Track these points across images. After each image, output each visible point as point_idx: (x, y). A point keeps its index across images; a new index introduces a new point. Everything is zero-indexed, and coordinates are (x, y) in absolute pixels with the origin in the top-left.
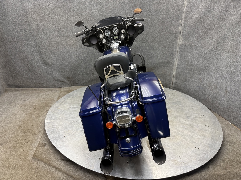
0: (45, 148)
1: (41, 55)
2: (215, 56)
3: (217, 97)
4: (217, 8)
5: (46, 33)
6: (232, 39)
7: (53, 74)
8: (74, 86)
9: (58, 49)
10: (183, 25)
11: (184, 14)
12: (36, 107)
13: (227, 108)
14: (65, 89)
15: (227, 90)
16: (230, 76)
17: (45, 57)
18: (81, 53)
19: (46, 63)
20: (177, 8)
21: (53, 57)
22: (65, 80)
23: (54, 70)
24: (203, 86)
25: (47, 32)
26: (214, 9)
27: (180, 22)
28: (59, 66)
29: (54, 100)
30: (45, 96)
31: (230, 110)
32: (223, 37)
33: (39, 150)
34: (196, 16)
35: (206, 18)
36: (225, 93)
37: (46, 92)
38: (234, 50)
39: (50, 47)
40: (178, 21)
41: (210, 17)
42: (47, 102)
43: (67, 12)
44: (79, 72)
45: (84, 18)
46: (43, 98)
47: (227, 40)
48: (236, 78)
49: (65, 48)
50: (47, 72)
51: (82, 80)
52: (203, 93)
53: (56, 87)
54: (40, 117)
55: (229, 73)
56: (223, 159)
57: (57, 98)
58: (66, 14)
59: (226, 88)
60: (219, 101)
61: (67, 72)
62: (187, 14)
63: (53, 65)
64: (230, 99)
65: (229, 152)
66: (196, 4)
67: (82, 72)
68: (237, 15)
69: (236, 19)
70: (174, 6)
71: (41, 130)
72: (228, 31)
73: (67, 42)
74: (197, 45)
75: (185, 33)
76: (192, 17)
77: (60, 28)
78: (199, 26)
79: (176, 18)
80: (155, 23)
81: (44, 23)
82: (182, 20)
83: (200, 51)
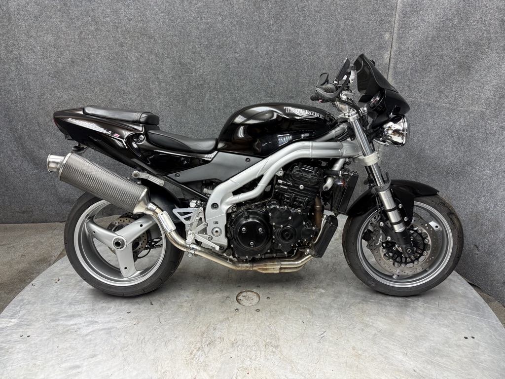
5: (26, 82)
7: (57, 186)
10: (395, 46)
17: (30, 144)
25: (29, 79)
29: (49, 260)
30: (30, 249)
37: (37, 236)
40: (381, 37)
41: (473, 18)
42: (28, 266)
46: (22, 256)
50: (41, 183)
57: (58, 252)
74: (436, 102)
75: (402, 68)
76: (419, 24)
77: (63, 67)
78: (441, 47)
79: (375, 29)
80: (319, 45)
81: (19, 53)
82: (392, 33)
83: (445, 119)
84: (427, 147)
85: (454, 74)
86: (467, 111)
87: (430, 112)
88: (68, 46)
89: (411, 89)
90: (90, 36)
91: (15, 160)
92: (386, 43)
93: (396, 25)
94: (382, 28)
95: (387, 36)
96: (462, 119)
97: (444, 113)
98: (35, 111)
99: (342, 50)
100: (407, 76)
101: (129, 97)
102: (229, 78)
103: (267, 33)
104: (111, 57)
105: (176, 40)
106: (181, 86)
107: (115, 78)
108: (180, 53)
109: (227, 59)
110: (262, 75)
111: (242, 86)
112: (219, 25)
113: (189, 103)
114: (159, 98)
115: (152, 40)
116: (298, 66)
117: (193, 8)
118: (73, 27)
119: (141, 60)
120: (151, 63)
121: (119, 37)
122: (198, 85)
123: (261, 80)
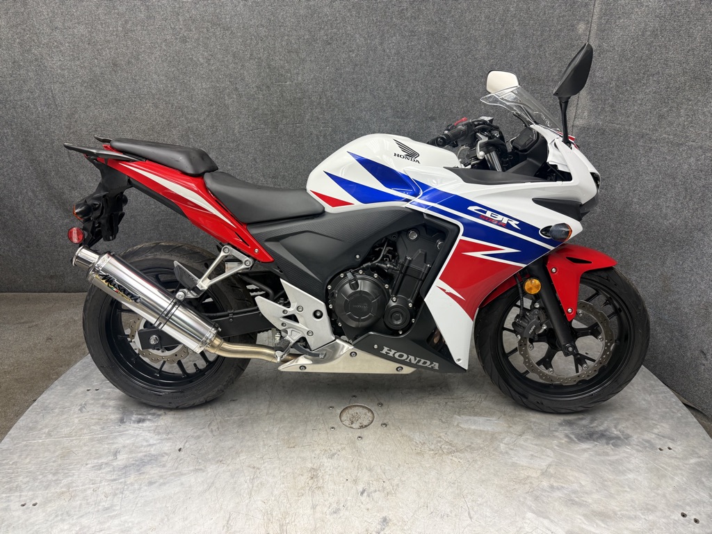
1: (42, 175)
17: (58, 183)
40: (573, 28)
74: (653, 131)
75: (602, 78)
76: (633, 9)
77: (102, 73)
78: (665, 47)
79: (564, 16)
80: (476, 41)
81: (40, 53)
82: (589, 23)
83: (666, 158)
84: (635, 200)
85: (684, 90)
86: (701, 148)
87: (644, 147)
88: (108, 42)
89: (615, 111)
90: (139, 28)
91: (39, 204)
92: (579, 39)
93: (597, 10)
94: (574, 15)
95: (581, 27)
96: (692, 159)
97: (665, 150)
98: (64, 136)
99: (512, 48)
100: (610, 90)
101: (196, 117)
102: (340, 89)
103: (398, 22)
104: (169, 58)
105: (263, 31)
106: (270, 100)
107: (175, 89)
108: (268, 53)
109: (338, 61)
110: (389, 84)
111: (359, 102)
112: (326, 10)
113: (281, 126)
114: (238, 117)
115: (228, 33)
116: (443, 71)
118: (115, 13)
119: (212, 62)
120: (227, 67)
121: (180, 28)
122: (294, 99)
123: (387, 92)
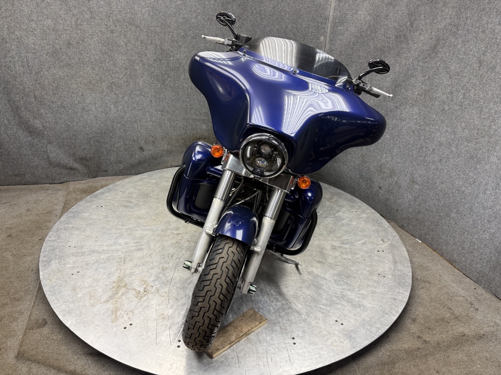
0: (46, 330)
1: (15, 110)
2: (391, 111)
3: (394, 191)
4: (393, 16)
5: (25, 59)
6: (423, 79)
7: (49, 151)
8: (97, 178)
9: (57, 96)
10: (328, 46)
11: (329, 25)
12: (13, 233)
13: (413, 213)
14: (78, 186)
15: (413, 178)
16: (420, 152)
17: (26, 115)
18: (111, 104)
19: (28, 127)
20: (315, 11)
21: (46, 113)
22: (76, 165)
23: (50, 142)
24: (368, 169)
25: (28, 57)
26: (388, 18)
27: (322, 40)
28: (62, 133)
29: (54, 212)
30: (32, 205)
31: (420, 216)
32: (405, 75)
33: (32, 338)
34: (353, 29)
35: (373, 35)
36: (409, 183)
37: (34, 195)
38: (425, 102)
39: (38, 90)
40: (318, 38)
41: (379, 33)
42: (38, 217)
43: (75, 12)
44: (109, 145)
45: (117, 26)
46: (28, 210)
47: (413, 80)
48: (430, 155)
49: (74, 94)
50: (34, 149)
51: (116, 163)
52: (367, 184)
53: (57, 182)
54: (25, 255)
55: (417, 145)
56: (413, 317)
57: (60, 207)
58: (73, 15)
59: (413, 174)
60: (399, 199)
61: (80, 146)
62: (335, 25)
63: (46, 132)
64: (420, 197)
65: (423, 301)
66: (352, 4)
67: (114, 145)
68: (432, 32)
69: (429, 41)
70: (308, 7)
71: (31, 289)
72: (416, 63)
73: (78, 80)
76: (344, 32)
77: (60, 48)
79: (314, 32)
81: (20, 34)
82: (325, 36)
92: (321, 43)
93: (329, 31)
94: (319, 32)
95: (322, 38)
98: (32, 85)
104: (103, 42)
106: (161, 68)
107: (106, 59)
108: (161, 41)
112: (194, 20)
113: (167, 82)
114: (142, 77)
117: (173, 5)
121: (111, 25)
122: (175, 68)
